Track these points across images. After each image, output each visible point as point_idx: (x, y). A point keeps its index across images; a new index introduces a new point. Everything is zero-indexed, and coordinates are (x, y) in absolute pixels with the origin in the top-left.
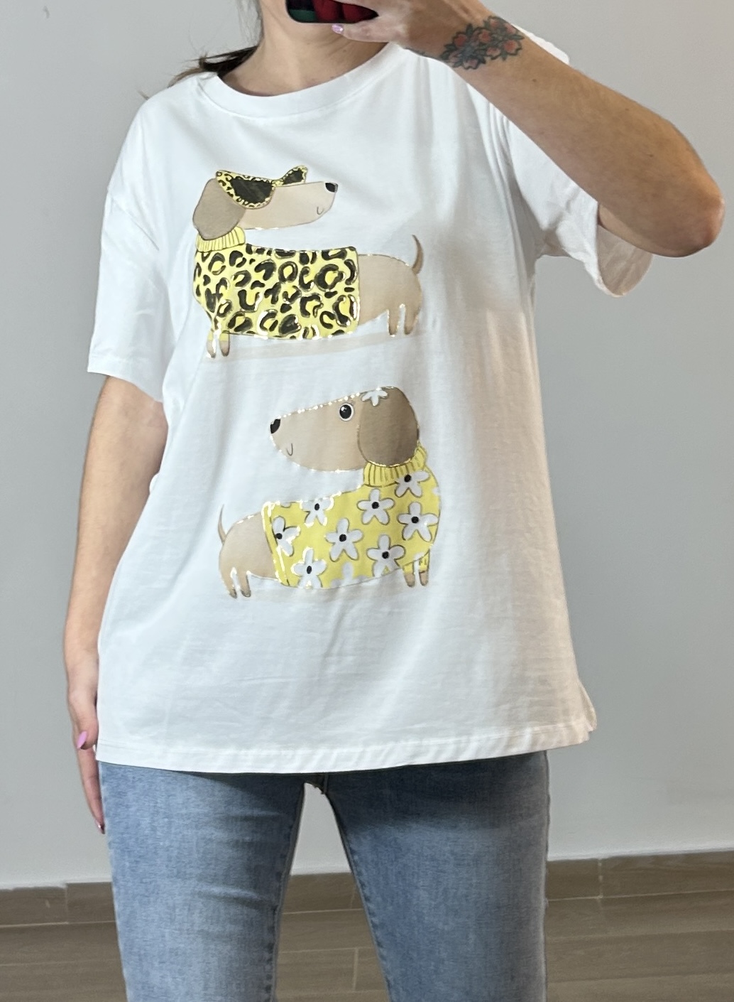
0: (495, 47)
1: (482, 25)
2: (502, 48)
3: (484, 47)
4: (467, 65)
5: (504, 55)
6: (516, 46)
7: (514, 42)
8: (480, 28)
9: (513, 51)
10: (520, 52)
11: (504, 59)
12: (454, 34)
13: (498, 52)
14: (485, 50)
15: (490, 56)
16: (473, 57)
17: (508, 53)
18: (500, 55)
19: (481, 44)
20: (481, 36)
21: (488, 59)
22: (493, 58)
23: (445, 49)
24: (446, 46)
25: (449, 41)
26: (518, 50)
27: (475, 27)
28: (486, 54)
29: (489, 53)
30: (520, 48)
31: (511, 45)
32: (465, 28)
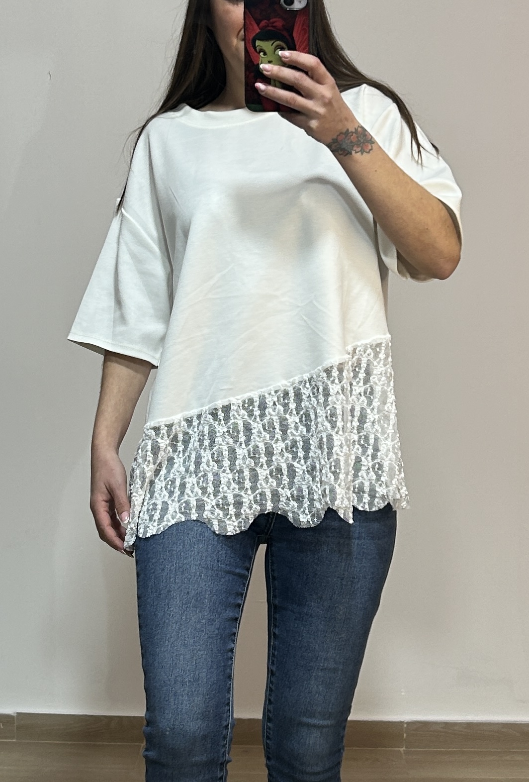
0: (358, 146)
1: (354, 131)
2: (362, 148)
3: (352, 144)
6: (370, 148)
7: (369, 144)
8: (352, 132)
9: (368, 151)
10: (371, 151)
12: (338, 133)
13: (359, 149)
14: (353, 146)
15: (355, 150)
17: (364, 151)
18: (361, 151)
19: (351, 142)
20: (352, 137)
21: (353, 152)
22: (356, 153)
23: (331, 141)
24: (333, 139)
25: (335, 137)
26: (370, 150)
27: (350, 131)
28: (352, 149)
29: (354, 149)
30: (372, 149)
31: (367, 146)
32: (344, 131)
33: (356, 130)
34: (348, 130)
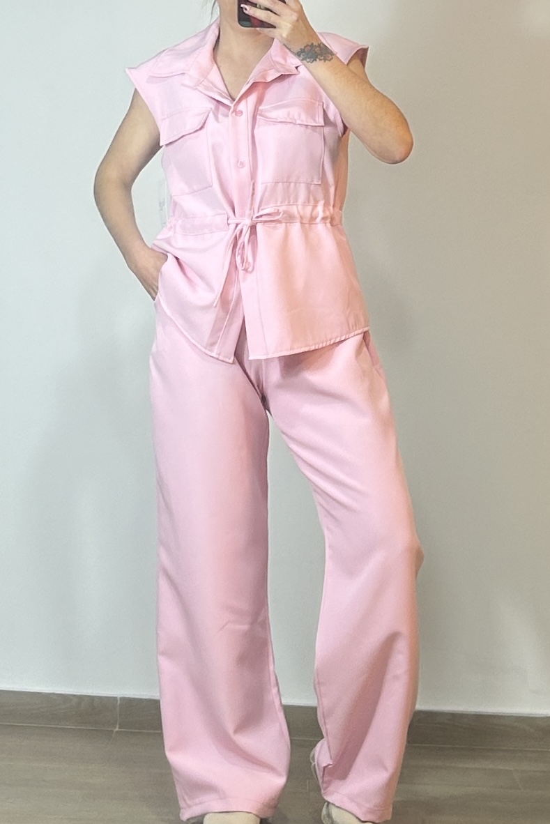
0: (322, 55)
1: (317, 45)
2: (325, 56)
3: (317, 54)
4: (308, 60)
5: (325, 60)
6: (330, 57)
7: (330, 55)
10: (332, 60)
11: (325, 61)
12: (306, 45)
13: (323, 58)
16: (310, 58)
19: (316, 52)
20: (316, 50)
21: (318, 60)
22: (320, 60)
24: (301, 49)
25: (303, 47)
27: (314, 44)
28: (317, 57)
29: (319, 57)
30: (332, 58)
31: (328, 57)
32: (310, 44)
33: (319, 45)
34: (312, 44)
